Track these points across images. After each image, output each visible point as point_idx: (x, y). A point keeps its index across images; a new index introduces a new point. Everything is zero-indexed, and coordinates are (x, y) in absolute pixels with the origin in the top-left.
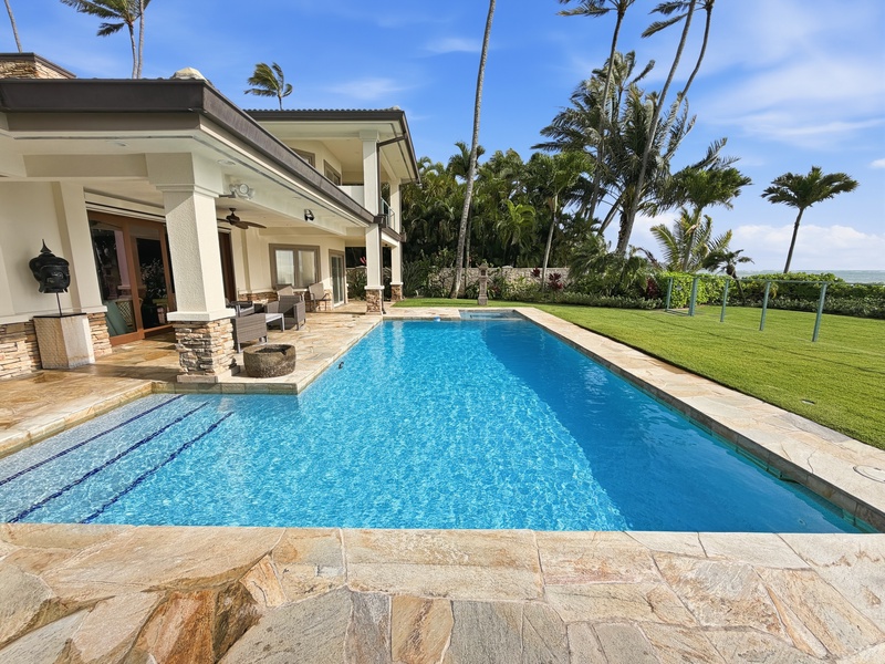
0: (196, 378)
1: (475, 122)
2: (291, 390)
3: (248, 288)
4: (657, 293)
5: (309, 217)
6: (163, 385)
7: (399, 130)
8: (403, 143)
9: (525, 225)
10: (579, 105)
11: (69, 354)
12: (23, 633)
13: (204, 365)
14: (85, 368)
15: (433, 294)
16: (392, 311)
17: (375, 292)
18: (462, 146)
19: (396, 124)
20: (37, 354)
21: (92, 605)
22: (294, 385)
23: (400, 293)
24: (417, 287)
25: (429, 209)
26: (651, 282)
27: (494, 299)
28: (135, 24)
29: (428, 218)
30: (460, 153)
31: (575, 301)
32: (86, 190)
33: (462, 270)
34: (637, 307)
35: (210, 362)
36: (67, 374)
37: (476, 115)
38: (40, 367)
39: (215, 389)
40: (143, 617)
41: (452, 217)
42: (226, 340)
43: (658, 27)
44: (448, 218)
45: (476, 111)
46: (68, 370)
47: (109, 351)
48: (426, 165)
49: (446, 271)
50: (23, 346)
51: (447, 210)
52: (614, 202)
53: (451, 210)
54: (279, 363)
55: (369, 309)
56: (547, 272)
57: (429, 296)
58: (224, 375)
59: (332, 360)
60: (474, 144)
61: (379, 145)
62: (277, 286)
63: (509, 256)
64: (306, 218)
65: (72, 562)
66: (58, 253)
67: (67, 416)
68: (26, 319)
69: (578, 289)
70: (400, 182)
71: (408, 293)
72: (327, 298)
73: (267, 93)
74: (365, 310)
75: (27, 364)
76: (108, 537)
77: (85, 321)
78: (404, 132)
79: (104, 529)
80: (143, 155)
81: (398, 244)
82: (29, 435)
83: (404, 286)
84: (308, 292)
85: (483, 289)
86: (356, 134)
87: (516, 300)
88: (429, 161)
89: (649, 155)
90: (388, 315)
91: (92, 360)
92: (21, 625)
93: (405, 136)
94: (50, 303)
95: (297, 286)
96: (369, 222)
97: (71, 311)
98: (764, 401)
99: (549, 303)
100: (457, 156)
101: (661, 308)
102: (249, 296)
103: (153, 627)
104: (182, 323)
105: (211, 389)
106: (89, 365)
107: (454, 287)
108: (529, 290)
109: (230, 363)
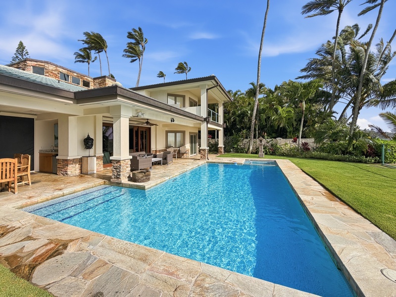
0: (116, 180)
1: (258, 73)
2: (143, 188)
3: (156, 148)
4: (374, 153)
5: (173, 120)
6: (107, 182)
7: (215, 83)
8: (218, 87)
9: (288, 117)
10: (321, 55)
11: (89, 169)
12: (19, 242)
13: (118, 177)
14: (92, 175)
15: (240, 151)
16: (213, 158)
17: (204, 150)
18: (252, 84)
19: (213, 81)
20: (81, 169)
21: (35, 239)
22: (144, 186)
23: (223, 150)
24: (232, 148)
25: (239, 112)
26: (370, 146)
27: (271, 154)
28: (141, 58)
29: (239, 116)
30: (252, 87)
31: (318, 156)
32: (103, 117)
33: (253, 140)
34: (360, 162)
35: (120, 175)
36: (86, 176)
37: (258, 70)
38: (81, 173)
39: (121, 185)
40: (41, 245)
41: (249, 115)
42: (127, 167)
43: (369, 9)
44: (247, 116)
45: (258, 68)
46: (87, 174)
47: (102, 169)
48: (239, 93)
49: (246, 141)
50: (78, 166)
51: (247, 112)
52: (348, 102)
53: (249, 112)
54: (142, 177)
55: (201, 157)
56: (301, 141)
57: (238, 152)
58: (124, 180)
59: (168, 178)
60: (257, 82)
61: (207, 90)
62: (168, 147)
63: (282, 133)
64: (172, 121)
65: (41, 228)
66: (92, 137)
67: (75, 189)
68: (79, 157)
69: (322, 150)
70: (223, 102)
71: (227, 150)
72: (187, 152)
73: (182, 72)
74: (200, 158)
75: (78, 172)
76: (53, 224)
77: (95, 158)
78: (218, 83)
79: (52, 221)
80: (109, 107)
81: (221, 129)
82: (63, 193)
83: (225, 148)
84: (179, 150)
85: (262, 150)
86: (199, 86)
87: (283, 155)
88: (240, 91)
89: (364, 75)
90: (210, 161)
91: (95, 172)
92: (20, 240)
93: (218, 85)
94: (87, 153)
95: (175, 147)
96: (202, 121)
97: (93, 155)
98: (372, 223)
99: (303, 158)
100: (251, 89)
101: (379, 162)
102: (156, 151)
103: (41, 248)
104: (114, 160)
105: (119, 185)
106: (94, 173)
107: (249, 148)
108: (291, 150)
109: (128, 176)
